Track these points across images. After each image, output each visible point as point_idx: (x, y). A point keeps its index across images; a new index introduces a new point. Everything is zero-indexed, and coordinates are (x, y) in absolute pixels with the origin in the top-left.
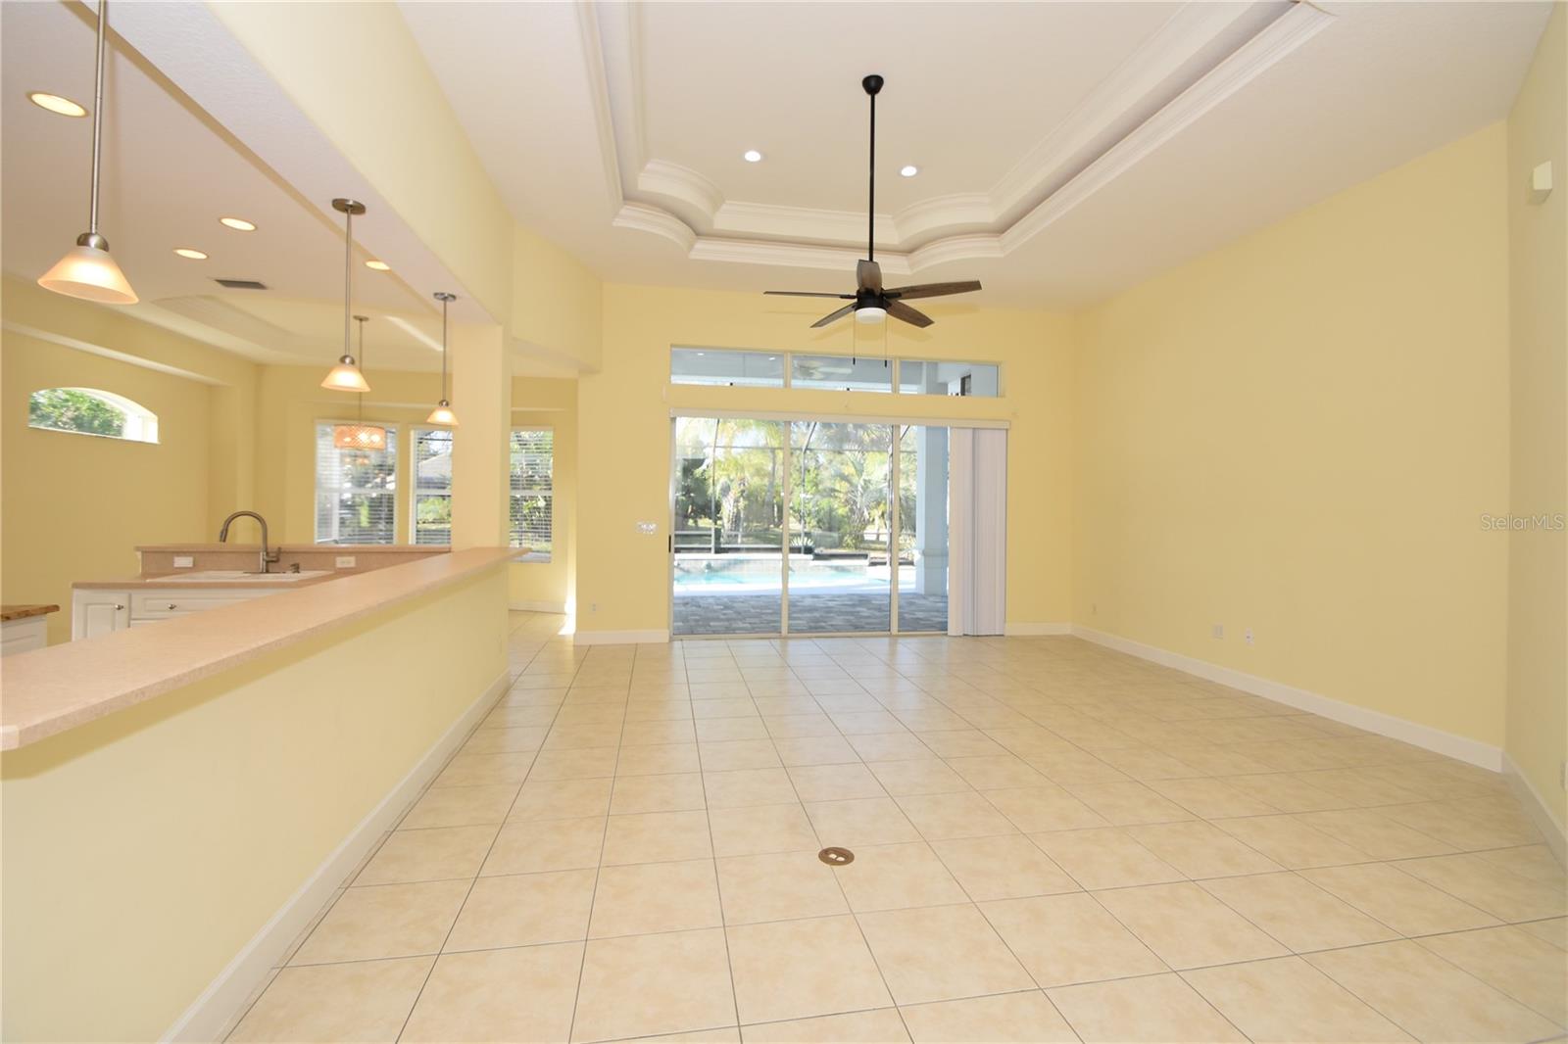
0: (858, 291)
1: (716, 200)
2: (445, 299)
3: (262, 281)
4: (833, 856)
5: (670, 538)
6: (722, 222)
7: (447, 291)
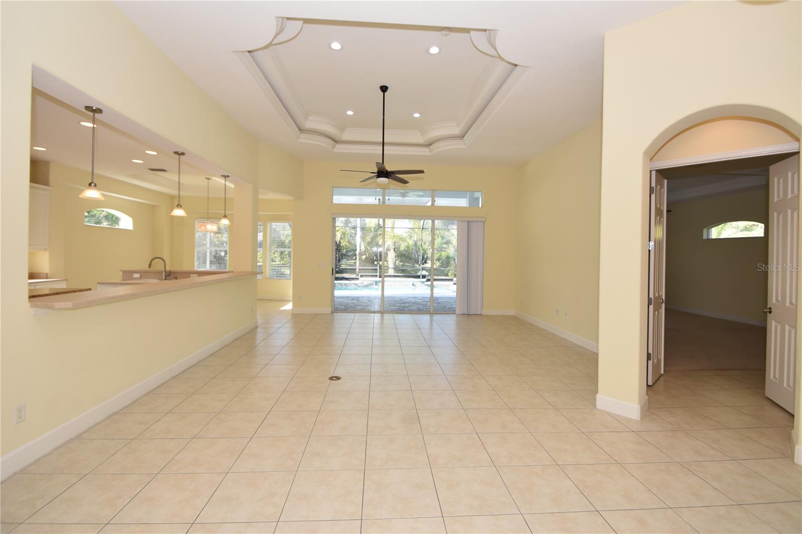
0: (378, 171)
1: (342, 129)
3: (165, 169)
4: (334, 378)
5: (333, 269)
6: (346, 136)
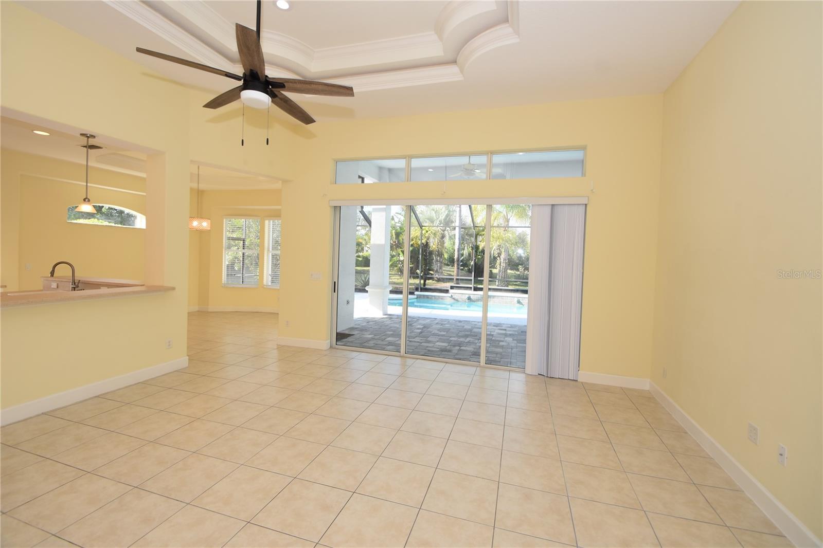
2: (88, 137)
7: (89, 133)
